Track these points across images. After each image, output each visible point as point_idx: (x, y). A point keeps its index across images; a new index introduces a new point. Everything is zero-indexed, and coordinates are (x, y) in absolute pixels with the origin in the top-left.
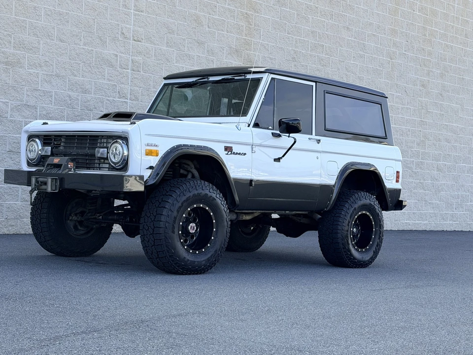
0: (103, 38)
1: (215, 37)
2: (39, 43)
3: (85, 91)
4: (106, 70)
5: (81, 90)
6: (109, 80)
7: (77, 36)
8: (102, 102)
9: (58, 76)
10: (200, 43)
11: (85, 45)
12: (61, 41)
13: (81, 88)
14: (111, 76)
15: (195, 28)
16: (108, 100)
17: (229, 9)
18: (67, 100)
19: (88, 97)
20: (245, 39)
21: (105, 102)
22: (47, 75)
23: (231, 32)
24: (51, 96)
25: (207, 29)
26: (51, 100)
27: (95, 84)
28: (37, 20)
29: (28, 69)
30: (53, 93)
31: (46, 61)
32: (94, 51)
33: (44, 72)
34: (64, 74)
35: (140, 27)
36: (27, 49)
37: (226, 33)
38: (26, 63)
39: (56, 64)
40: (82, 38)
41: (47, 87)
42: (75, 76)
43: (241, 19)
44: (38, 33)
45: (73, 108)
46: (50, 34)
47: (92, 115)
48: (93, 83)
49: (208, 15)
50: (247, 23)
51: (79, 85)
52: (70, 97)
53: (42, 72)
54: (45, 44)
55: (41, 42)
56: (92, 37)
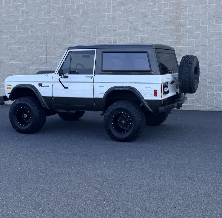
1: (156, 19)
2: (75, 40)
7: (89, 34)
10: (148, 24)
12: (83, 38)
15: (144, 18)
17: (164, 4)
20: (175, 15)
23: (166, 14)
25: (151, 16)
28: (74, 32)
32: (96, 39)
35: (115, 24)
37: (163, 15)
40: (91, 35)
43: (173, 6)
44: (75, 37)
46: (79, 36)
49: (151, 10)
50: (177, 7)
54: (78, 40)
55: (76, 40)
56: (95, 34)
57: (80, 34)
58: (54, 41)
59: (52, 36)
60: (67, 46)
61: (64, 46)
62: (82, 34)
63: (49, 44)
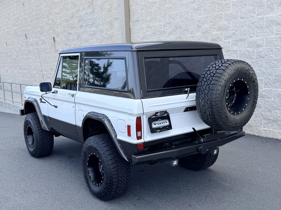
0: (271, 7)
2: (229, 24)
3: (258, 46)
4: (275, 27)
5: (256, 45)
6: (276, 34)
7: (252, 11)
8: (272, 51)
9: (241, 40)
11: (258, 15)
12: (242, 18)
13: (256, 44)
14: (278, 31)
16: (276, 48)
18: (246, 54)
19: (261, 49)
21: (274, 50)
22: (235, 41)
24: (237, 53)
26: (237, 55)
27: (266, 39)
28: (229, 10)
29: (224, 40)
30: (239, 51)
31: (234, 33)
32: (265, 18)
33: (233, 40)
34: (245, 38)
36: (223, 29)
38: (223, 37)
39: (240, 33)
40: (256, 12)
41: (235, 48)
42: (252, 37)
44: (228, 18)
45: (251, 58)
46: (235, 16)
47: (264, 60)
48: (265, 39)
51: (254, 43)
52: (248, 51)
53: (232, 40)
54: (233, 23)
55: (231, 23)
56: (263, 9)
57: (237, 12)
58: (198, 28)
59: (195, 21)
60: (216, 34)
61: (212, 35)
62: (240, 12)
63: (191, 34)
